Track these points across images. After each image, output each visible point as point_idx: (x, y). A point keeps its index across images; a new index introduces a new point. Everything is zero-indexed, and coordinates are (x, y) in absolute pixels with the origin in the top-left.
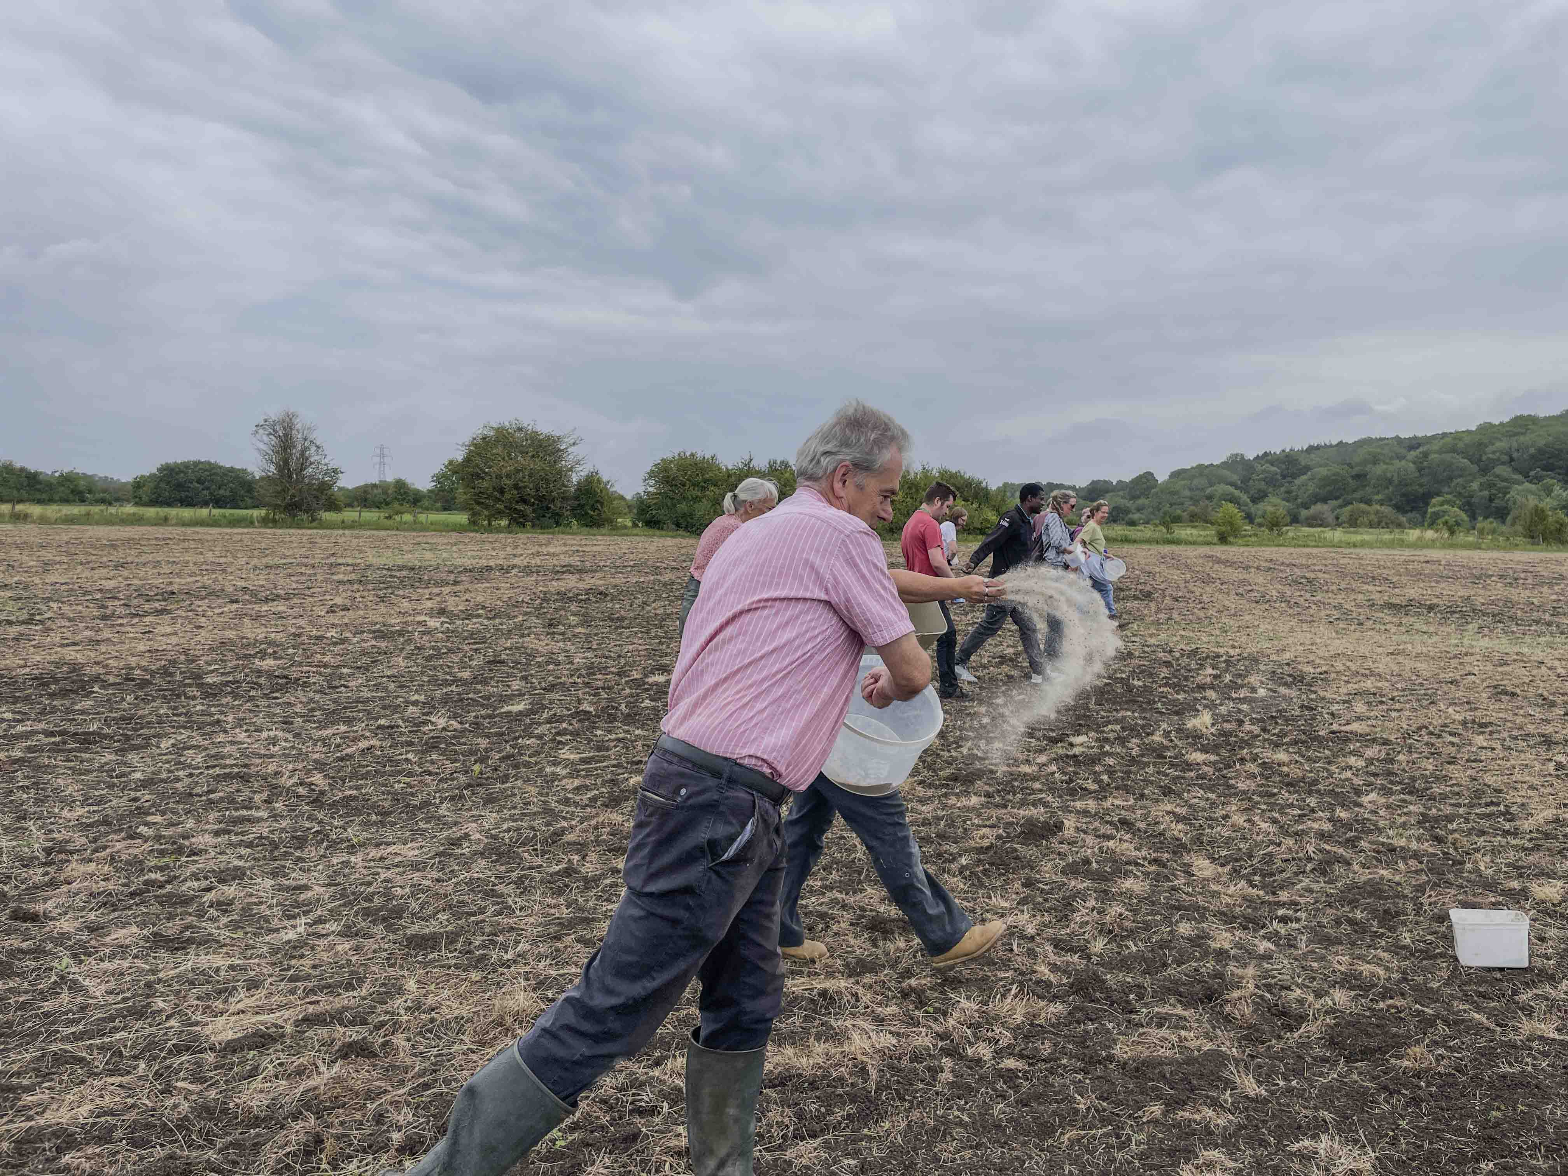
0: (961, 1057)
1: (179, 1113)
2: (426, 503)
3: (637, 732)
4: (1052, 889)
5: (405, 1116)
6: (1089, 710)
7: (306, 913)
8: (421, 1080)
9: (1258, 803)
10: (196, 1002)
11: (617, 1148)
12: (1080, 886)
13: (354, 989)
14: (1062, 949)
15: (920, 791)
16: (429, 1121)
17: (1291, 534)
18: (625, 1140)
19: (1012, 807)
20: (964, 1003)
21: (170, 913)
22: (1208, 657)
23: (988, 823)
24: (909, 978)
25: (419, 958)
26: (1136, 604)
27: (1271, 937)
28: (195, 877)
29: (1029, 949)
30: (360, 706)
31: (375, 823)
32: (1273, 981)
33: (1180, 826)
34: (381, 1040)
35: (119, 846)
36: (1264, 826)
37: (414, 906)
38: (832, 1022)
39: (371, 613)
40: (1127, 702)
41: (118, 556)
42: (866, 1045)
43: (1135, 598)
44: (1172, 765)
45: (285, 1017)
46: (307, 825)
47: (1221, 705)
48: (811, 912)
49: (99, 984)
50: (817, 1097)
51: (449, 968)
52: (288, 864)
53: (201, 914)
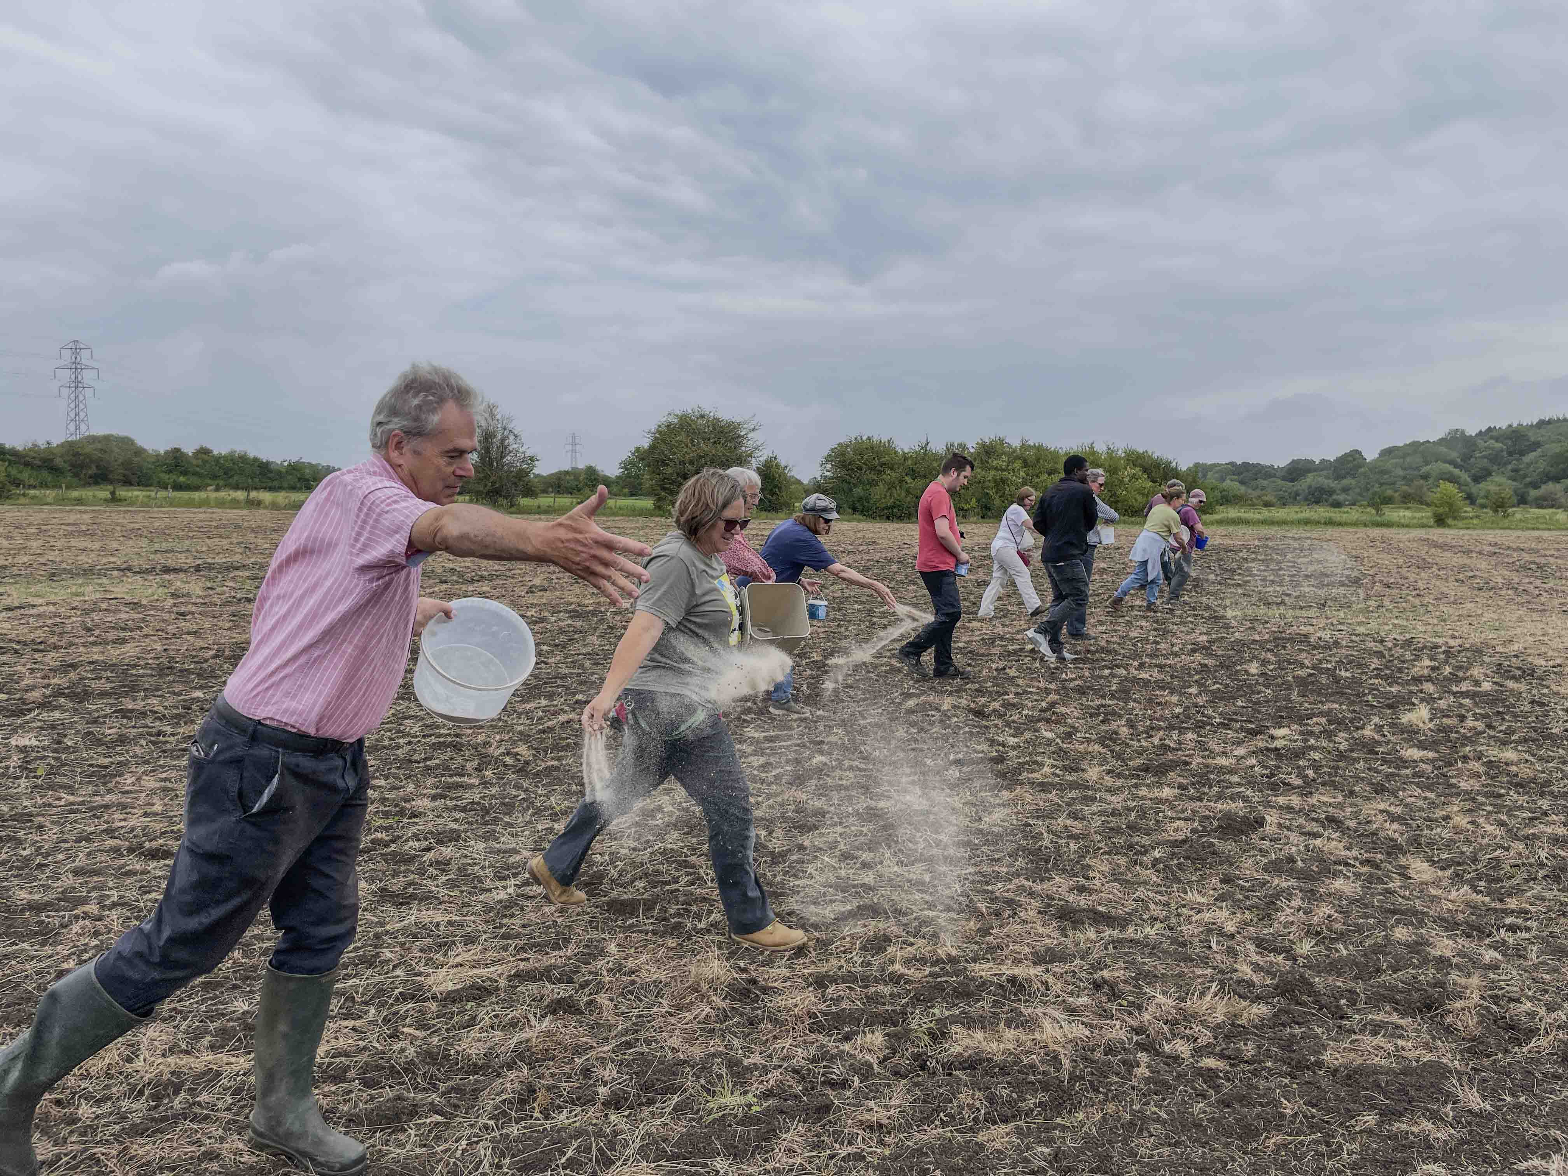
0: (1158, 1053)
1: (406, 1057)
2: (615, 488)
4: (1253, 886)
5: (609, 1072)
6: (1290, 700)
7: (515, 875)
8: (624, 1039)
9: (1483, 804)
10: (419, 954)
11: (810, 1118)
12: (1284, 884)
13: (560, 949)
14: (1265, 949)
15: (1109, 780)
16: (632, 1078)
17: (1518, 516)
18: (818, 1110)
19: (1209, 801)
20: (1160, 998)
21: (394, 870)
22: (1425, 647)
23: (1182, 816)
24: (1101, 970)
25: (619, 923)
26: (1342, 590)
27: (1500, 946)
28: (416, 837)
29: (1228, 947)
30: (559, 682)
32: (1500, 993)
33: (1395, 826)
34: (586, 999)
36: (1490, 828)
37: (614, 873)
38: (1023, 1010)
39: (566, 593)
40: (1333, 694)
42: (1058, 1034)
43: (1341, 584)
44: (1385, 762)
45: (499, 972)
46: (514, 792)
47: (1440, 699)
48: (997, 898)
50: (1008, 1083)
51: (647, 934)
52: (498, 829)
53: (422, 872)
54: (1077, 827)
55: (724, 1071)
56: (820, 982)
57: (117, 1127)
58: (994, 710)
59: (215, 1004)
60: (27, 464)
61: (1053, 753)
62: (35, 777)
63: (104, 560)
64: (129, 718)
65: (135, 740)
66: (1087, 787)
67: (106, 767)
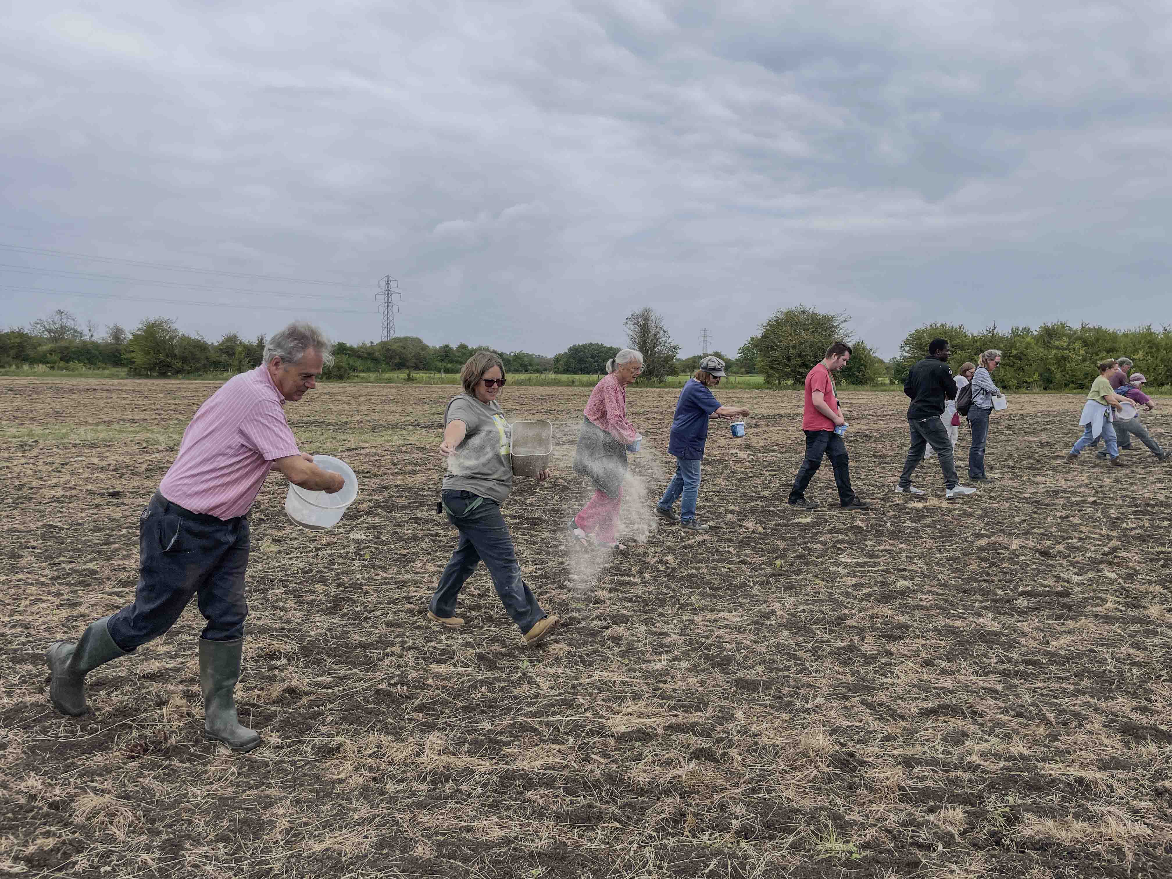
1: (595, 776)
2: (735, 369)
3: (901, 546)
5: (739, 809)
7: (667, 652)
8: (750, 786)
10: (602, 703)
11: (902, 870)
13: (701, 711)
16: (757, 817)
18: (908, 865)
21: (584, 640)
25: (744, 696)
28: (598, 618)
31: (709, 595)
34: (721, 752)
35: (554, 592)
37: (739, 658)
38: (1089, 806)
41: (547, 406)
42: (1122, 830)
45: (658, 723)
46: (665, 591)
48: (1065, 710)
49: (545, 682)
50: (1076, 866)
51: (766, 707)
52: (655, 616)
53: (603, 643)
54: (1139, 655)
55: (829, 822)
56: (908, 763)
57: (410, 800)
58: (1059, 552)
59: (471, 722)
60: (359, 357)
61: (1116, 591)
62: (364, 560)
63: (404, 419)
64: (419, 524)
65: (422, 538)
66: (1149, 622)
67: (405, 556)
